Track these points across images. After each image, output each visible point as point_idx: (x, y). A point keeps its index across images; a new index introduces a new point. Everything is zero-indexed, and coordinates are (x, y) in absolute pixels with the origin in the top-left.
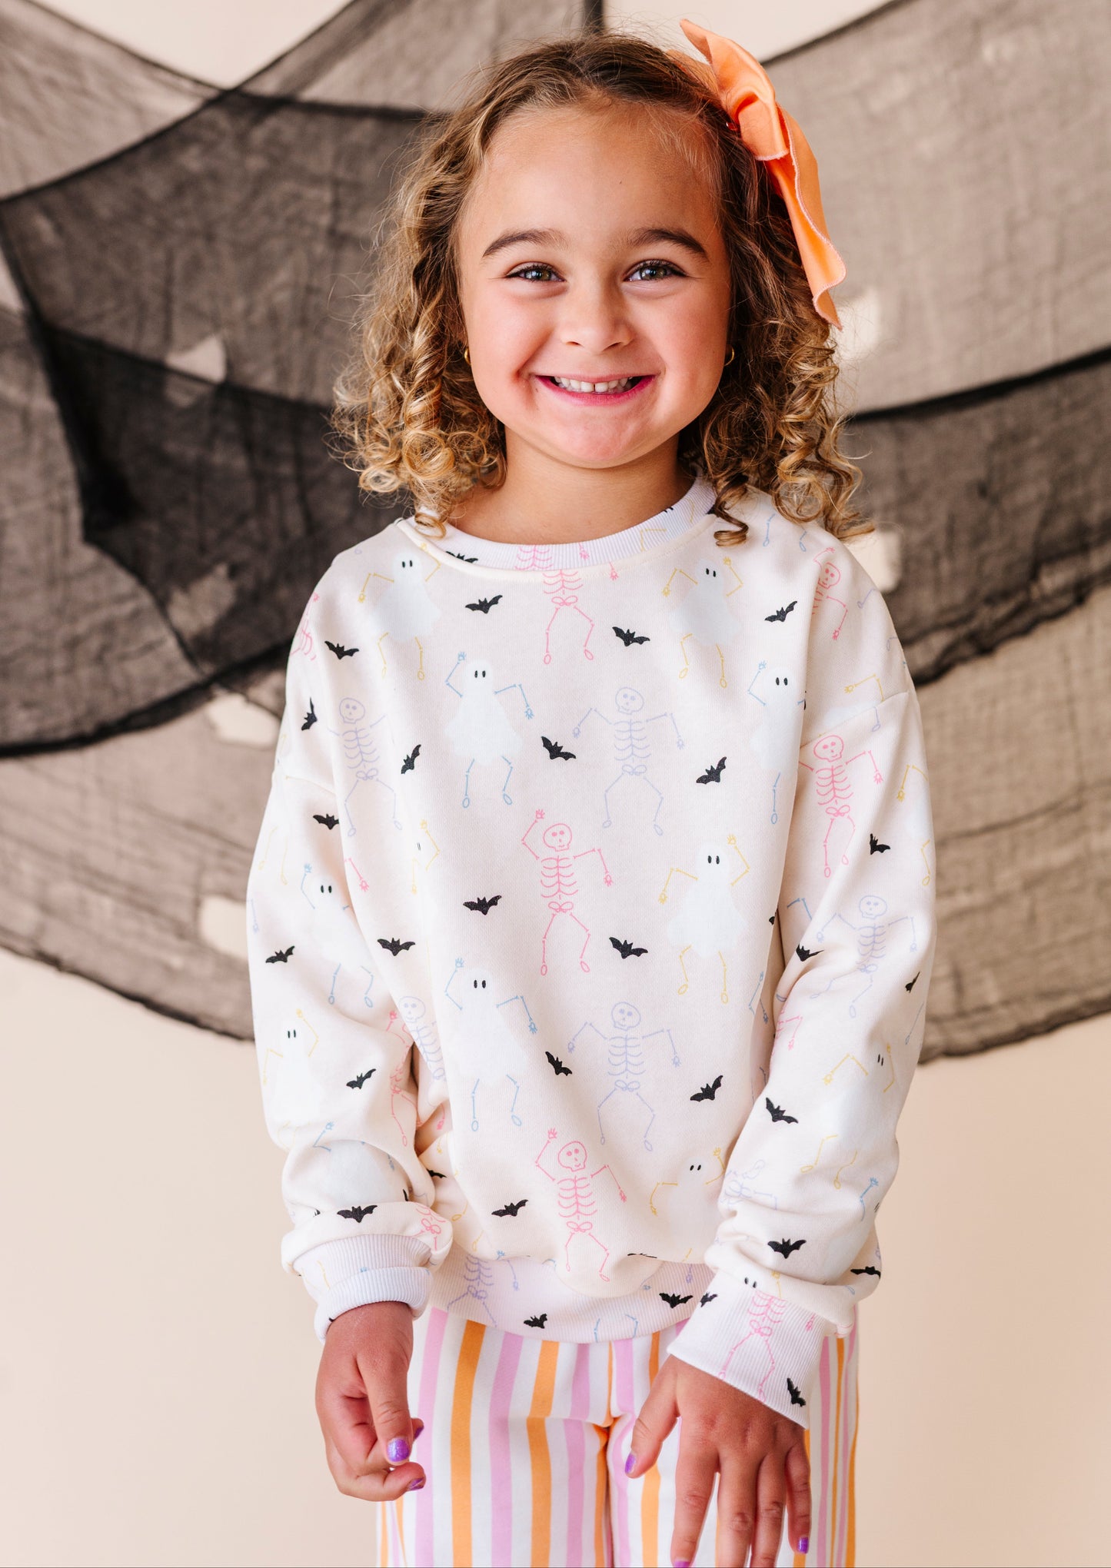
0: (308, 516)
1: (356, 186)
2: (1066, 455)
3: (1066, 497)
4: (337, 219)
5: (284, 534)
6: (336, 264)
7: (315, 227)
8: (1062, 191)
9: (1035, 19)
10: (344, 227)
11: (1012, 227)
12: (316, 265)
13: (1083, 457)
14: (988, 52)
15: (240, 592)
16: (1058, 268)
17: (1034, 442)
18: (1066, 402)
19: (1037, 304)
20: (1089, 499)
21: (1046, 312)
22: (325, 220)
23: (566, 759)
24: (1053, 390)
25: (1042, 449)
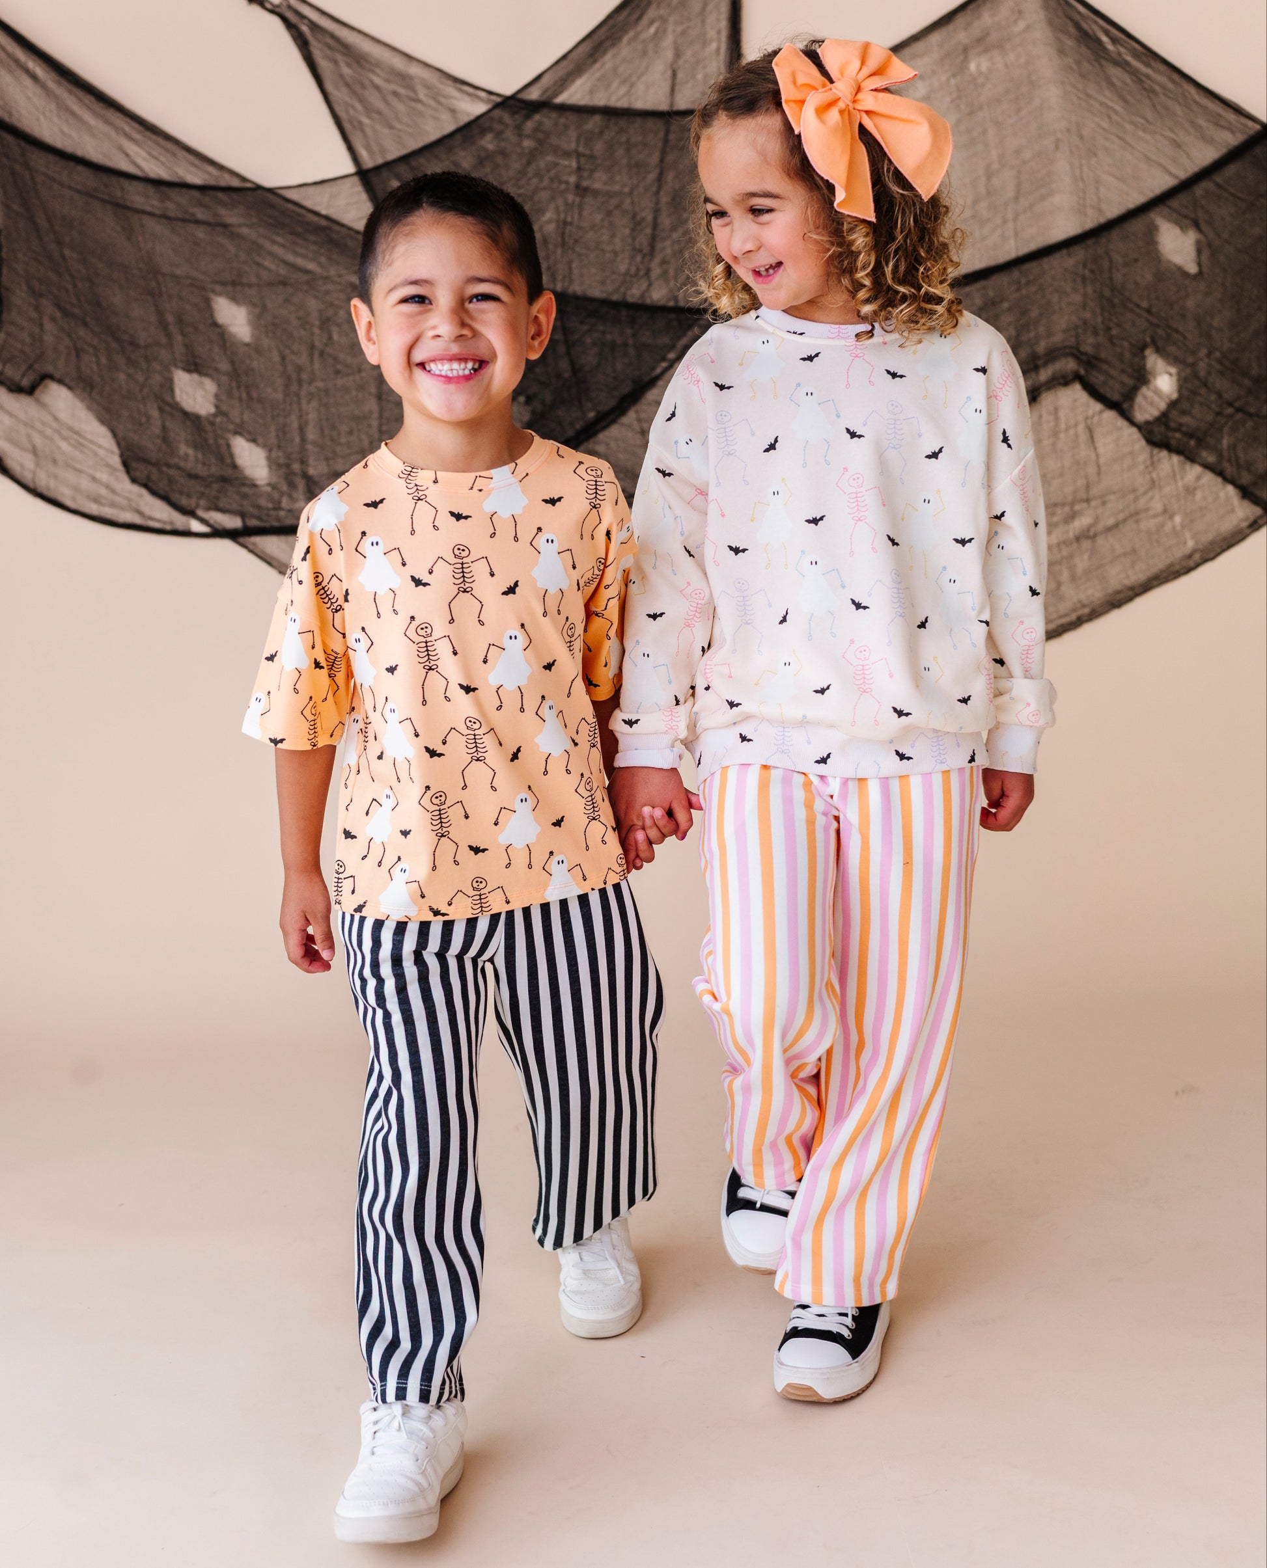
0: (572, 363)
1: (592, 157)
2: (1024, 312)
3: (1024, 338)
4: (580, 178)
5: (559, 376)
6: (581, 207)
7: (567, 183)
8: (1018, 151)
9: (999, 46)
10: (585, 183)
11: (989, 175)
12: (569, 207)
13: (1034, 314)
14: (973, 67)
15: (533, 413)
16: (1016, 199)
17: (1006, 305)
18: (1023, 281)
19: (1005, 221)
20: (1038, 338)
21: (1010, 225)
22: (573, 179)
23: (859, 438)
24: (1016, 273)
25: (1009, 309)
